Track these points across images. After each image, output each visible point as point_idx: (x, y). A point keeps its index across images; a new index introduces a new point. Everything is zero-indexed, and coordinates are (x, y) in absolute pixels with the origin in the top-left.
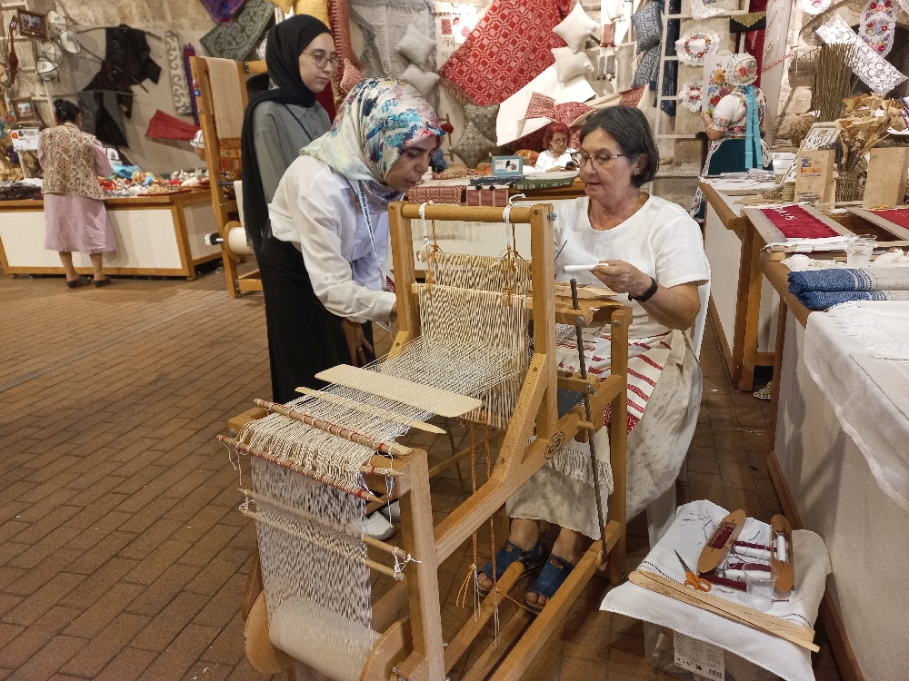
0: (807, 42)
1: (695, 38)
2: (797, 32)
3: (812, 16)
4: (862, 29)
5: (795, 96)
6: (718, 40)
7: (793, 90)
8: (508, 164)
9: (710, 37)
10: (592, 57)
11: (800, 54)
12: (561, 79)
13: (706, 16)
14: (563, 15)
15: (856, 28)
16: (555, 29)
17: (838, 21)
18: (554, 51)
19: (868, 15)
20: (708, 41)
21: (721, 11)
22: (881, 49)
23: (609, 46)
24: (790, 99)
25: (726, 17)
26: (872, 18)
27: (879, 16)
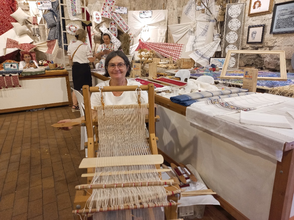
0: (97, 31)
1: (72, 26)
2: (94, 28)
3: (97, 24)
4: (110, 29)
5: (96, 46)
7: (96, 45)
8: (11, 66)
10: (29, 27)
11: (96, 34)
12: (18, 34)
13: (74, 20)
14: (14, 11)
15: (108, 29)
16: (11, 15)
17: (104, 27)
18: (12, 23)
19: (111, 26)
20: (76, 28)
21: (78, 19)
22: (115, 35)
23: (36, 25)
24: (95, 47)
25: (80, 21)
26: (112, 27)
27: (113, 26)
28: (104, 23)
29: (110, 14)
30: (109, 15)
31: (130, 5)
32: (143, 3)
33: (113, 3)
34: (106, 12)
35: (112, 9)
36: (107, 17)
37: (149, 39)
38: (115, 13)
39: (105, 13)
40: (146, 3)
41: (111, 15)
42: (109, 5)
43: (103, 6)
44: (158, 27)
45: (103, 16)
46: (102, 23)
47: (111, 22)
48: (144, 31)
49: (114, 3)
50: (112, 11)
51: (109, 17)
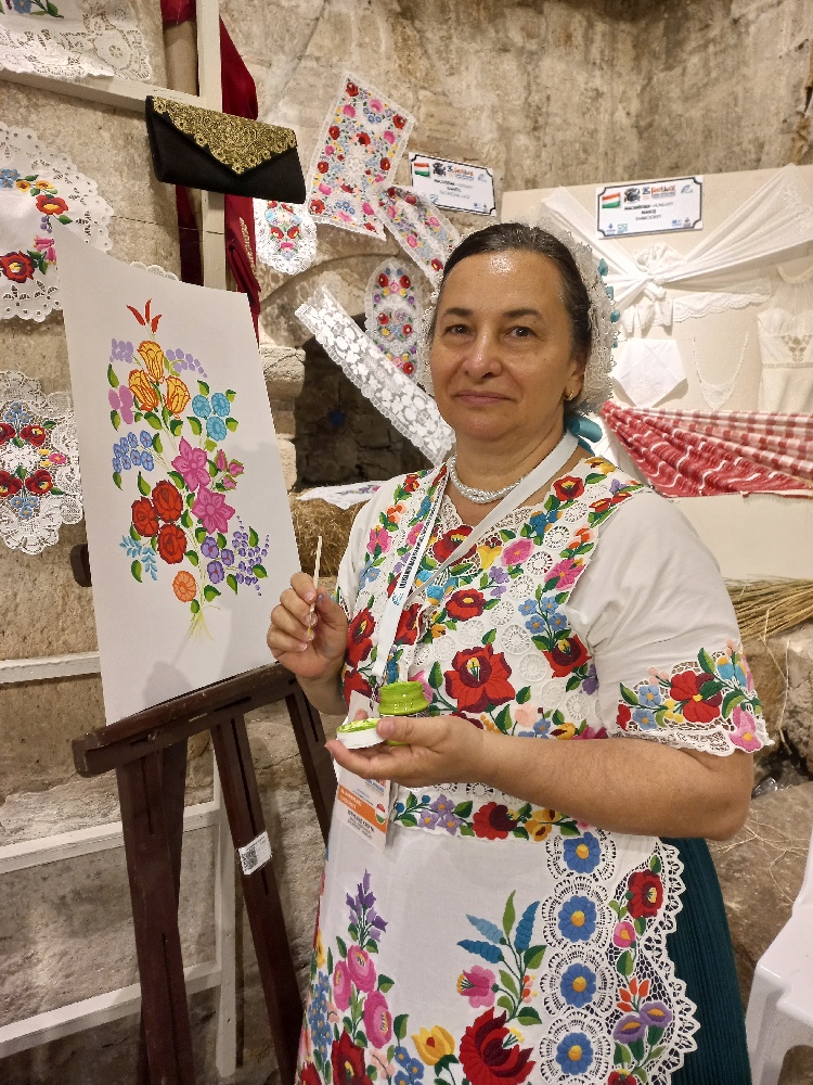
0: (274, 335)
4: (371, 323)
6: (101, 210)
9: (62, 190)
15: (360, 321)
17: (328, 301)
19: (377, 298)
20: (49, 204)
22: (410, 368)
25: (127, 105)
26: (384, 305)
27: (395, 302)
28: (330, 276)
29: (375, 206)
30: (367, 210)
33: (395, 130)
34: (349, 189)
35: (391, 173)
36: (356, 224)
37: (680, 391)
38: (413, 201)
42: (364, 139)
43: (321, 146)
45: (326, 221)
46: (313, 271)
47: (380, 269)
49: (405, 134)
50: (388, 184)
51: (370, 227)
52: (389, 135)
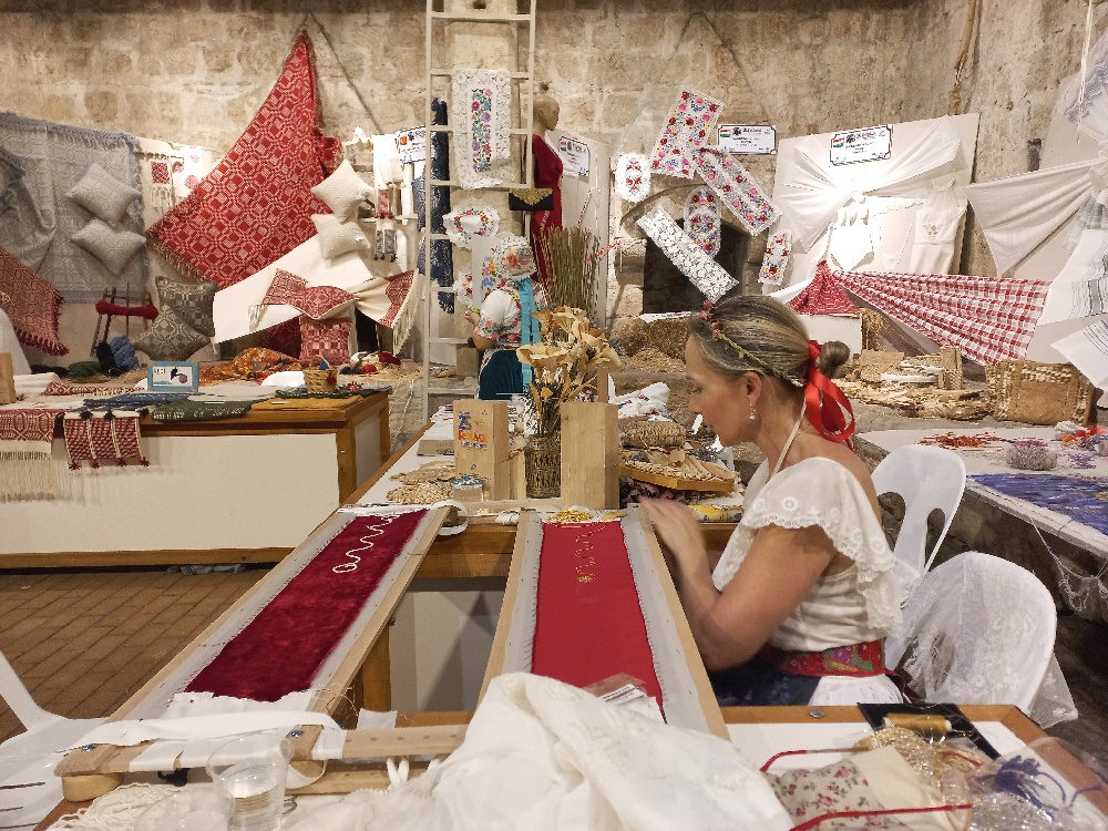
0: (630, 232)
1: (469, 213)
2: (618, 221)
3: (632, 203)
4: (687, 224)
5: (624, 296)
6: (497, 218)
7: (622, 289)
8: (174, 373)
9: (488, 215)
11: (624, 247)
12: (326, 255)
14: (327, 173)
15: (680, 223)
16: (314, 189)
17: (660, 215)
19: (691, 210)
20: (484, 219)
21: (497, 182)
22: (709, 248)
23: (387, 219)
24: (619, 299)
25: (502, 190)
26: (697, 212)
27: (703, 210)
28: (663, 199)
29: (690, 160)
30: (685, 162)
31: (791, 114)
32: (858, 100)
33: (710, 113)
34: (677, 152)
35: (706, 138)
36: (677, 172)
37: (869, 258)
38: (716, 153)
39: (670, 157)
40: (873, 97)
41: (694, 164)
42: (690, 122)
43: (664, 129)
44: (917, 200)
45: (659, 171)
46: (651, 199)
47: (694, 192)
48: (848, 223)
49: (717, 115)
50: (703, 145)
51: (685, 172)
52: (706, 117)
